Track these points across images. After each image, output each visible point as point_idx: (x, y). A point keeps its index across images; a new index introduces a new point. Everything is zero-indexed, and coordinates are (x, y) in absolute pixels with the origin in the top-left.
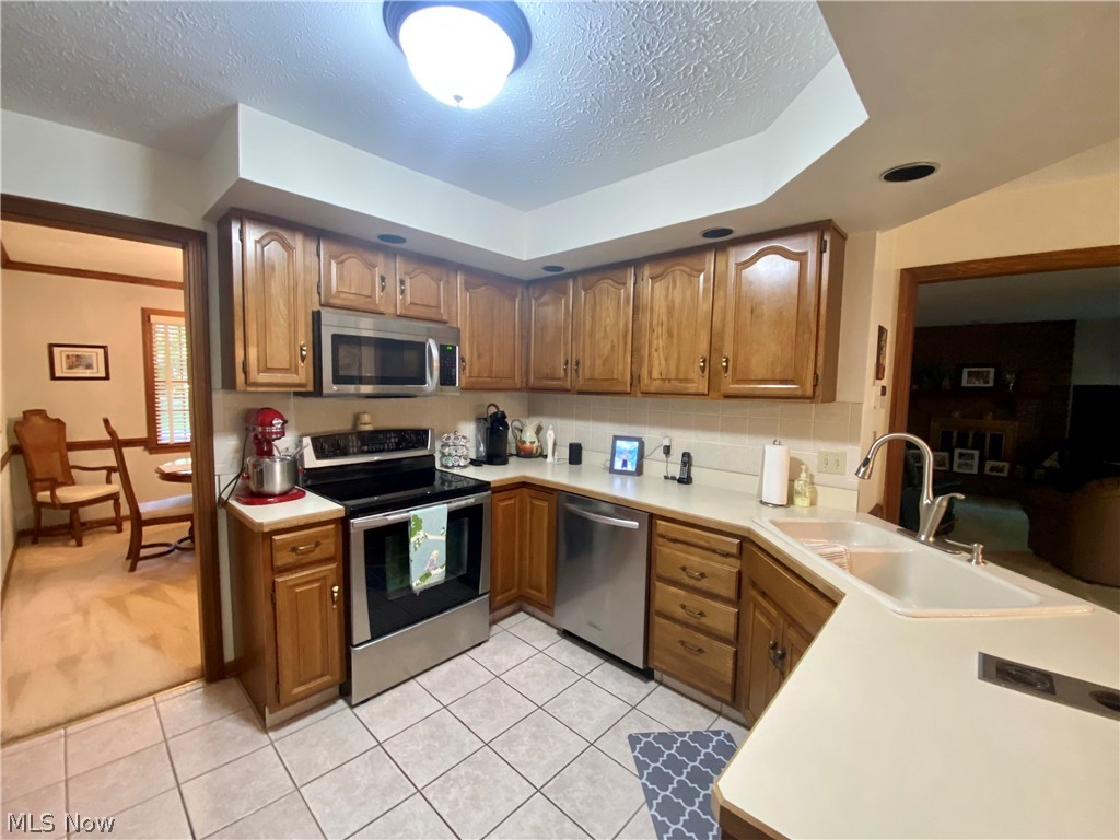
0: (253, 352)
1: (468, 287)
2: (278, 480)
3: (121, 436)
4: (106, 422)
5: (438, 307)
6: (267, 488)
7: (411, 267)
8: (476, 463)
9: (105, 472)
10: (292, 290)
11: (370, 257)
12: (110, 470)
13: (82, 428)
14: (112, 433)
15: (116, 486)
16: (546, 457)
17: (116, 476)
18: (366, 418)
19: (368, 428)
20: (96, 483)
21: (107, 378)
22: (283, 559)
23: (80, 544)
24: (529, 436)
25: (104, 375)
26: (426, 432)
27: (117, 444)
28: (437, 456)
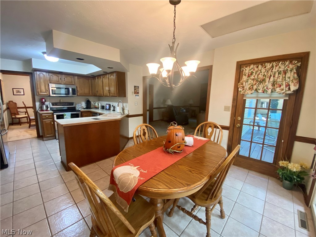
0: (39, 90)
1: (78, 79)
2: (45, 108)
3: (26, 106)
4: (23, 102)
5: (72, 82)
6: (43, 109)
7: (66, 76)
8: (84, 109)
9: (25, 113)
10: (45, 81)
11: (58, 75)
12: (25, 112)
13: (20, 105)
14: (25, 106)
15: (27, 115)
16: (99, 108)
17: (26, 113)
18: (61, 100)
19: (62, 102)
20: (23, 115)
21: (24, 95)
22: (44, 118)
23: (21, 125)
24: (96, 104)
25: (23, 94)
26: (73, 103)
27: (26, 108)
28: (77, 107)
